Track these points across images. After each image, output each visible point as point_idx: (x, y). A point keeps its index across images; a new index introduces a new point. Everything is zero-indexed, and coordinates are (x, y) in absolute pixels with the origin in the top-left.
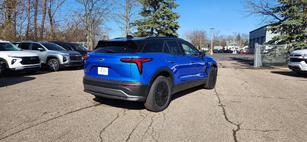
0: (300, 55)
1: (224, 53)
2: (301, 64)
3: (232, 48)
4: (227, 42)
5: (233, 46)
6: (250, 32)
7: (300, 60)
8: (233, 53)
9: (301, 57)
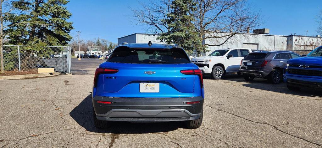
0: (203, 61)
1: (89, 58)
2: (204, 68)
3: (94, 53)
4: (89, 47)
5: (96, 52)
6: (118, 39)
7: (203, 65)
8: (100, 58)
9: (204, 63)
